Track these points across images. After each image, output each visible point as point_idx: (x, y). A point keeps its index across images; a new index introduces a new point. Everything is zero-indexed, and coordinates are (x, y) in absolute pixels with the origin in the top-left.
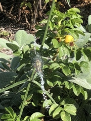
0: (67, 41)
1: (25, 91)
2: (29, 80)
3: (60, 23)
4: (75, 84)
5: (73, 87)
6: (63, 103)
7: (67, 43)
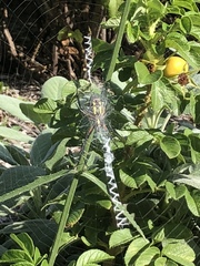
0: (171, 72)
1: (62, 202)
2: (75, 171)
3: (152, 29)
4: (191, 189)
5: (186, 194)
6: (161, 236)
7: (172, 77)
